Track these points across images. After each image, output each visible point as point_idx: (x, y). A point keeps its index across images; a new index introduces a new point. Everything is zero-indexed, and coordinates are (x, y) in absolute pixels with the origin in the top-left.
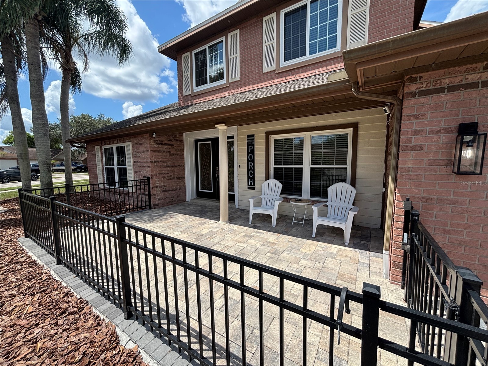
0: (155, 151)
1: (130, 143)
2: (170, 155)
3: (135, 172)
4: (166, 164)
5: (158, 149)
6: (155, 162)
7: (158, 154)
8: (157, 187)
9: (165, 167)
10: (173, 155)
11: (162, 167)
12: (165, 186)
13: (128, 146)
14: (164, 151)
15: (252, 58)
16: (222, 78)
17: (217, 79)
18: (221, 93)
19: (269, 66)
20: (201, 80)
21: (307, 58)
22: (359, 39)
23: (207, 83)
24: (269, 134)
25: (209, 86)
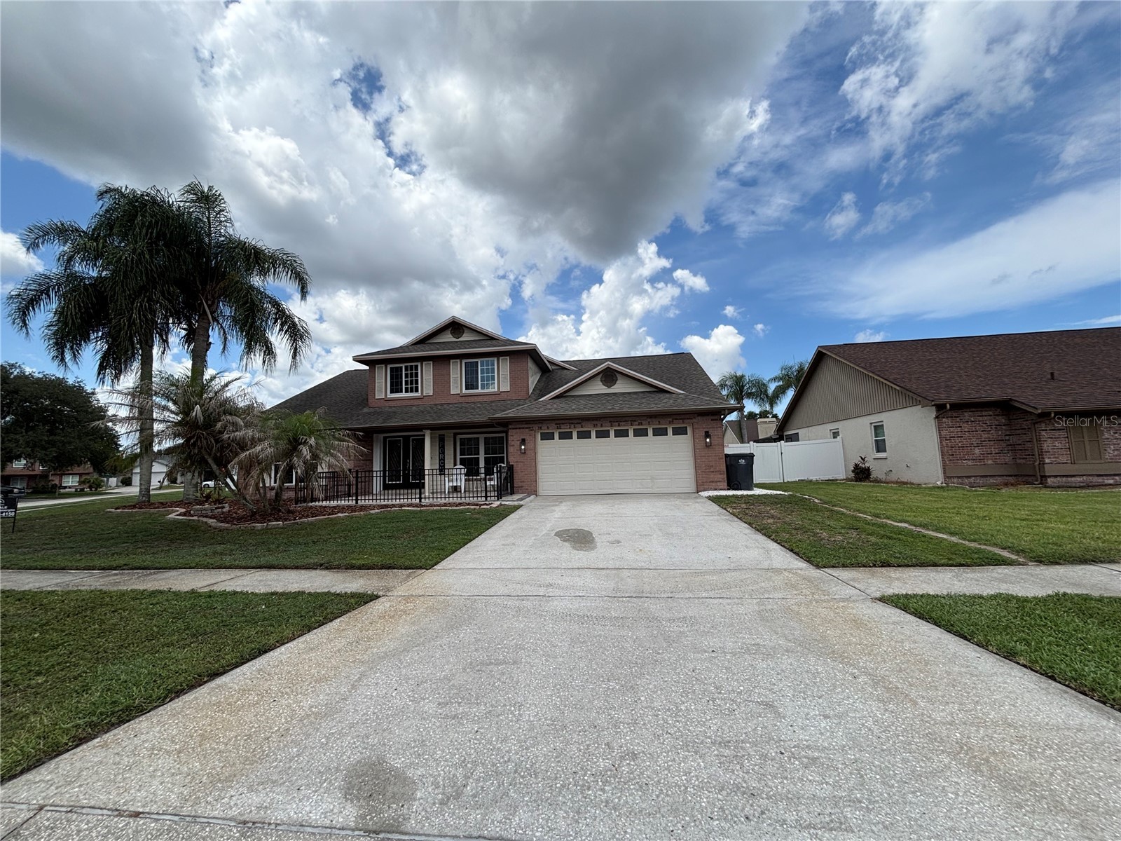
15: (442, 383)
16: (417, 391)
17: (412, 391)
18: (416, 403)
19: (454, 390)
20: (396, 388)
21: (480, 390)
22: (506, 387)
23: (402, 392)
24: (455, 435)
25: (403, 395)
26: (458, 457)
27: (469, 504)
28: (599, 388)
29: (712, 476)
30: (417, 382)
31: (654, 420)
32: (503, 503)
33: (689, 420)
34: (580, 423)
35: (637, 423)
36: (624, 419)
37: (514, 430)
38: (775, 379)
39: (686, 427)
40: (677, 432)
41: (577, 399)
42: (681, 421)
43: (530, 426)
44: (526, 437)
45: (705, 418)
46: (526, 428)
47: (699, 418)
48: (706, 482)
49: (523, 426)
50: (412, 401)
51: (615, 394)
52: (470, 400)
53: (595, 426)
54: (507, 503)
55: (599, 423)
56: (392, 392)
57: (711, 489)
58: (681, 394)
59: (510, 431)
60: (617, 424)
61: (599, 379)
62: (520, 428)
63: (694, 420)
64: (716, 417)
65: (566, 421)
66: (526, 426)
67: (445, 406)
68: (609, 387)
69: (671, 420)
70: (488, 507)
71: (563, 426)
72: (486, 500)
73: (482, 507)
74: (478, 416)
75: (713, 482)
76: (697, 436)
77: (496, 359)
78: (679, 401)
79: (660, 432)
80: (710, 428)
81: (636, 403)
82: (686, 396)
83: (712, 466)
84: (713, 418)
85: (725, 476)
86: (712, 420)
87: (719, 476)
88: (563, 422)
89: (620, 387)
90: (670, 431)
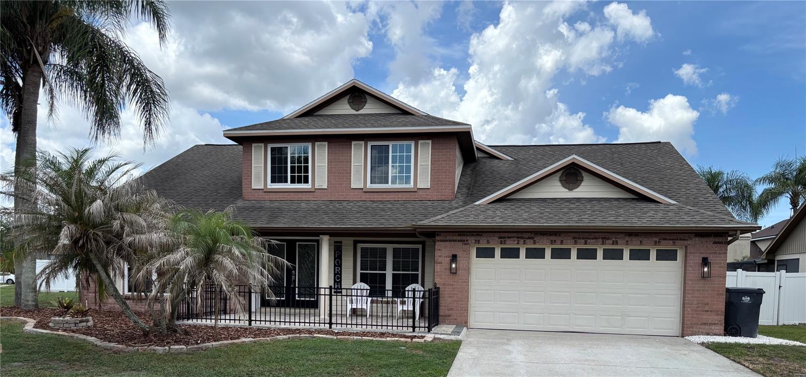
15: (340, 172)
16: (306, 181)
17: (299, 182)
18: (304, 197)
19: (356, 183)
20: (278, 175)
21: (389, 186)
22: (424, 182)
23: (286, 182)
24: (356, 243)
25: (288, 186)
26: (359, 272)
27: (394, 335)
28: (556, 190)
29: (705, 317)
30: (306, 169)
31: (634, 239)
32: (437, 336)
33: (682, 242)
34: (532, 238)
35: (611, 242)
36: (593, 235)
37: (441, 243)
38: (764, 179)
39: (676, 251)
40: (664, 256)
41: (527, 204)
42: (671, 242)
43: (465, 238)
44: (459, 254)
45: (704, 239)
46: (459, 241)
47: (697, 239)
48: (697, 324)
49: (455, 238)
50: (300, 195)
51: (578, 199)
52: (376, 197)
53: (552, 242)
54: (442, 337)
55: (558, 239)
56: (273, 181)
57: (703, 334)
58: (671, 205)
59: (437, 243)
60: (583, 241)
61: (558, 178)
62: (450, 241)
63: (689, 242)
64: (720, 239)
65: (514, 235)
66: (459, 238)
67: (345, 204)
68: (571, 189)
69: (658, 240)
70: (422, 340)
71: (508, 241)
72: (414, 331)
73: (414, 340)
74: (392, 221)
75: (705, 324)
76: (690, 262)
77: (413, 144)
78: (670, 214)
79: (639, 255)
80: (711, 253)
81: (611, 215)
82: (680, 208)
83: (707, 304)
84: (717, 240)
85: (723, 317)
86: (715, 243)
87: (716, 317)
88: (510, 235)
89: (587, 190)
90: (653, 254)
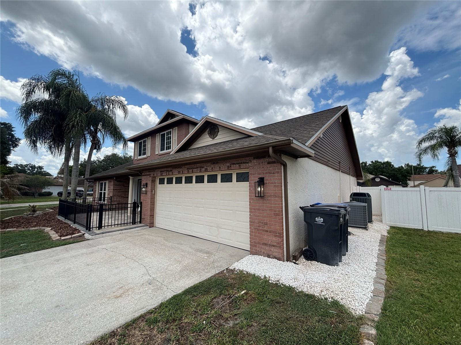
0: (115, 185)
1: (108, 181)
2: (124, 186)
3: (108, 194)
4: (121, 191)
5: (117, 184)
6: (115, 190)
7: (117, 186)
8: (115, 201)
9: (120, 192)
10: (126, 186)
11: (119, 192)
12: (119, 201)
13: (107, 182)
14: (120, 185)
15: (153, 148)
16: (146, 154)
19: (157, 152)
21: (165, 151)
25: (142, 157)
28: (207, 141)
29: (265, 237)
30: (146, 149)
33: (245, 165)
35: (211, 169)
44: (148, 182)
45: (260, 161)
50: (144, 160)
56: (139, 155)
61: (207, 133)
62: (146, 175)
63: (249, 165)
66: (148, 173)
68: (213, 139)
71: (178, 172)
77: (172, 130)
80: (266, 173)
83: (266, 224)
84: (270, 160)
89: (221, 137)
90: (234, 177)
